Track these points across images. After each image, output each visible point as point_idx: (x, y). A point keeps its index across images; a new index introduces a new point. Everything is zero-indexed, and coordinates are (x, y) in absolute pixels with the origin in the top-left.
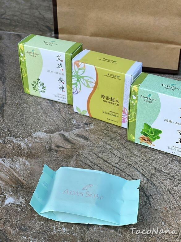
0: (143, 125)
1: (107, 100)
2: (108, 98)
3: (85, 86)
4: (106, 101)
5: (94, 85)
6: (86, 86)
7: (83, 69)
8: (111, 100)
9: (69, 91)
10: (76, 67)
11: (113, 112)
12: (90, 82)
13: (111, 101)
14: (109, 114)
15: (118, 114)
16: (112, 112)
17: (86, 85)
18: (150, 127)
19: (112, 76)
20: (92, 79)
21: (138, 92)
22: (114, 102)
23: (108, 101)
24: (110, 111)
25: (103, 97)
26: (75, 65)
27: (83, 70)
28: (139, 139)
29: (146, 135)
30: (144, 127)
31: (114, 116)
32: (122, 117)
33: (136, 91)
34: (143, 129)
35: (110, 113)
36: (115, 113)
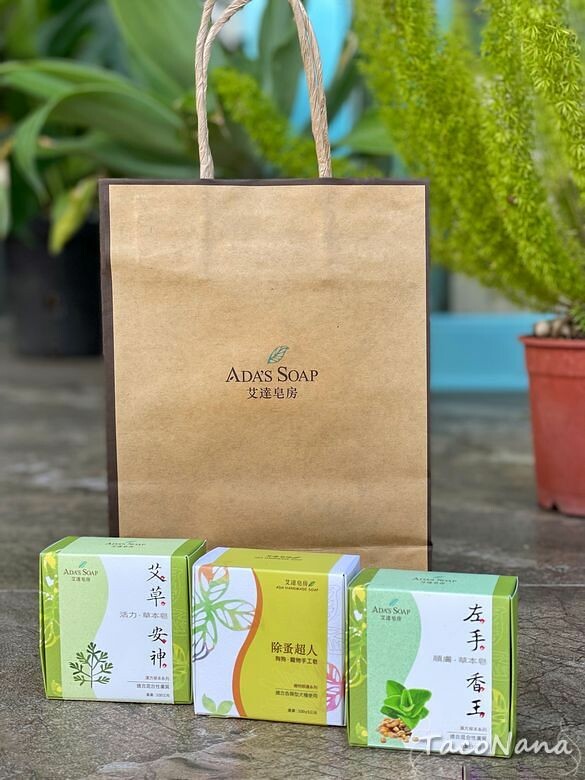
0: (385, 685)
1: (285, 655)
2: (288, 647)
3: (228, 627)
4: (284, 659)
5: (251, 619)
6: (231, 629)
7: (223, 582)
8: (297, 651)
9: (179, 662)
10: (206, 580)
11: (303, 686)
12: (241, 613)
13: (296, 656)
14: (292, 694)
15: (315, 687)
16: (299, 686)
17: (231, 625)
18: (401, 688)
19: (297, 586)
20: (247, 603)
21: (366, 599)
22: (305, 657)
23: (288, 656)
24: (296, 686)
25: (275, 647)
26: (202, 575)
27: (223, 586)
28: (378, 731)
29: (393, 714)
30: (388, 692)
31: (306, 695)
32: (328, 695)
33: (362, 599)
34: (385, 697)
35: (295, 690)
36: (308, 687)
